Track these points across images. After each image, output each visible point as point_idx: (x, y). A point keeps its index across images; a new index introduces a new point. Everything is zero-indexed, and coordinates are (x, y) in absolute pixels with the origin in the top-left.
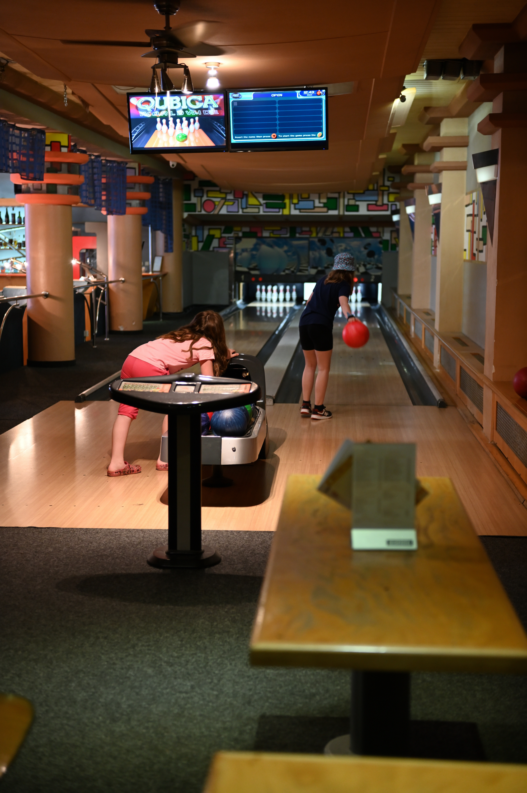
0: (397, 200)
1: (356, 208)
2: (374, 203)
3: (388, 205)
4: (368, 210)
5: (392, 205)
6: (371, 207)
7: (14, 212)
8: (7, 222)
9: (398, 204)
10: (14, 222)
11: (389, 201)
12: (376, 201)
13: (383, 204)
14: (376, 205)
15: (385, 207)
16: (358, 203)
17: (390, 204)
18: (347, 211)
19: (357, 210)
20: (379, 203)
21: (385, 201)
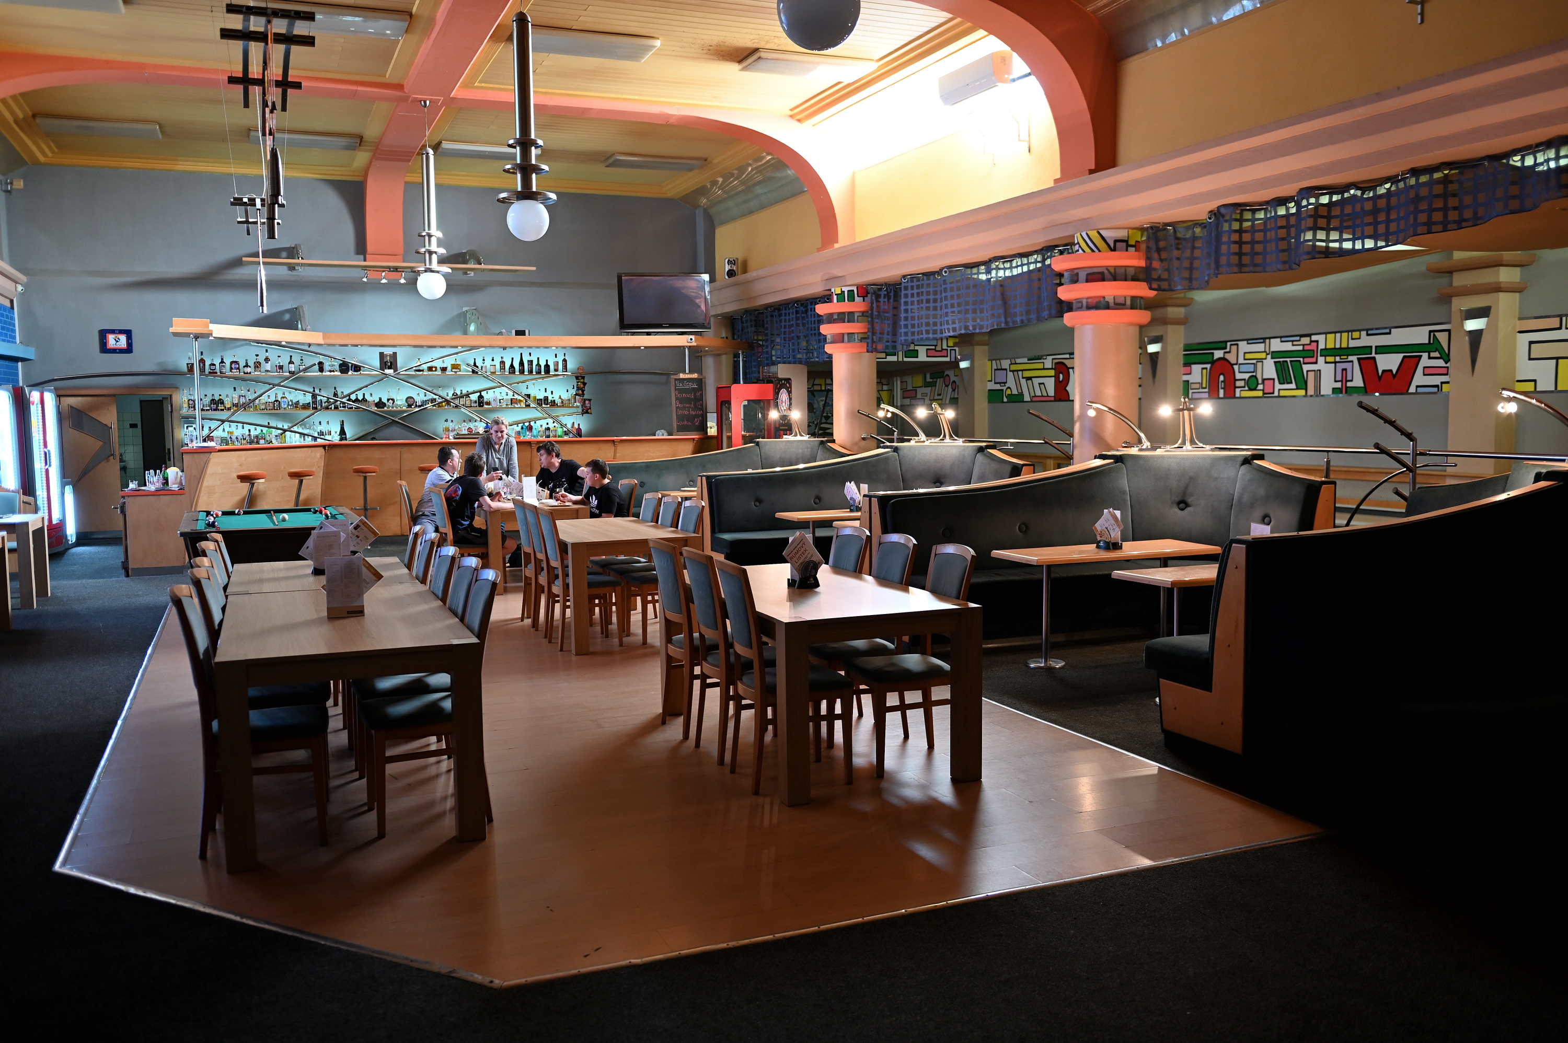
0: (955, 344)
1: (915, 354)
2: (933, 347)
3: (947, 350)
4: (927, 356)
5: (951, 350)
6: (930, 353)
7: (530, 359)
8: (522, 372)
9: (957, 349)
10: (531, 372)
11: (948, 347)
12: (936, 346)
13: (942, 349)
14: (935, 349)
15: (944, 353)
16: (917, 348)
17: (949, 349)
18: (905, 357)
19: (917, 357)
20: (939, 348)
21: (945, 347)
